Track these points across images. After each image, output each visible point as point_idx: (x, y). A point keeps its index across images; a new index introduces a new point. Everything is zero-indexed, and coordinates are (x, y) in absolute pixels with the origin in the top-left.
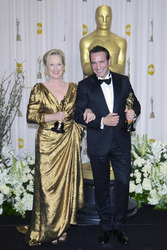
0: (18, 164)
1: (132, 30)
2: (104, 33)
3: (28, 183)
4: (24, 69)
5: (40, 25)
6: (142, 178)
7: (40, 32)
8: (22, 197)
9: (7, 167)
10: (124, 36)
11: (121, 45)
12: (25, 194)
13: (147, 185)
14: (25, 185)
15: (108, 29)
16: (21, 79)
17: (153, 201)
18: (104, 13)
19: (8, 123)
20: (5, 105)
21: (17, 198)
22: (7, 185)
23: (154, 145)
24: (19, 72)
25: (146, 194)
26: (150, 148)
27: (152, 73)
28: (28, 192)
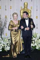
0: (6, 39)
1: (32, 8)
2: (26, 9)
3: (8, 44)
4: (7, 17)
5: (11, 7)
6: (35, 43)
7: (11, 8)
8: (6, 47)
9: (3, 40)
10: (30, 9)
11: (30, 11)
12: (7, 46)
13: (36, 44)
14: (7, 44)
15: (27, 8)
16: (6, 19)
17: (37, 48)
18: (26, 4)
19: (3, 30)
20: (3, 25)
21: (5, 47)
22: (3, 44)
23: (37, 35)
24: (6, 18)
25: (35, 46)
26: (36, 36)
27: (37, 18)
28: (8, 46)
